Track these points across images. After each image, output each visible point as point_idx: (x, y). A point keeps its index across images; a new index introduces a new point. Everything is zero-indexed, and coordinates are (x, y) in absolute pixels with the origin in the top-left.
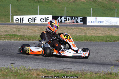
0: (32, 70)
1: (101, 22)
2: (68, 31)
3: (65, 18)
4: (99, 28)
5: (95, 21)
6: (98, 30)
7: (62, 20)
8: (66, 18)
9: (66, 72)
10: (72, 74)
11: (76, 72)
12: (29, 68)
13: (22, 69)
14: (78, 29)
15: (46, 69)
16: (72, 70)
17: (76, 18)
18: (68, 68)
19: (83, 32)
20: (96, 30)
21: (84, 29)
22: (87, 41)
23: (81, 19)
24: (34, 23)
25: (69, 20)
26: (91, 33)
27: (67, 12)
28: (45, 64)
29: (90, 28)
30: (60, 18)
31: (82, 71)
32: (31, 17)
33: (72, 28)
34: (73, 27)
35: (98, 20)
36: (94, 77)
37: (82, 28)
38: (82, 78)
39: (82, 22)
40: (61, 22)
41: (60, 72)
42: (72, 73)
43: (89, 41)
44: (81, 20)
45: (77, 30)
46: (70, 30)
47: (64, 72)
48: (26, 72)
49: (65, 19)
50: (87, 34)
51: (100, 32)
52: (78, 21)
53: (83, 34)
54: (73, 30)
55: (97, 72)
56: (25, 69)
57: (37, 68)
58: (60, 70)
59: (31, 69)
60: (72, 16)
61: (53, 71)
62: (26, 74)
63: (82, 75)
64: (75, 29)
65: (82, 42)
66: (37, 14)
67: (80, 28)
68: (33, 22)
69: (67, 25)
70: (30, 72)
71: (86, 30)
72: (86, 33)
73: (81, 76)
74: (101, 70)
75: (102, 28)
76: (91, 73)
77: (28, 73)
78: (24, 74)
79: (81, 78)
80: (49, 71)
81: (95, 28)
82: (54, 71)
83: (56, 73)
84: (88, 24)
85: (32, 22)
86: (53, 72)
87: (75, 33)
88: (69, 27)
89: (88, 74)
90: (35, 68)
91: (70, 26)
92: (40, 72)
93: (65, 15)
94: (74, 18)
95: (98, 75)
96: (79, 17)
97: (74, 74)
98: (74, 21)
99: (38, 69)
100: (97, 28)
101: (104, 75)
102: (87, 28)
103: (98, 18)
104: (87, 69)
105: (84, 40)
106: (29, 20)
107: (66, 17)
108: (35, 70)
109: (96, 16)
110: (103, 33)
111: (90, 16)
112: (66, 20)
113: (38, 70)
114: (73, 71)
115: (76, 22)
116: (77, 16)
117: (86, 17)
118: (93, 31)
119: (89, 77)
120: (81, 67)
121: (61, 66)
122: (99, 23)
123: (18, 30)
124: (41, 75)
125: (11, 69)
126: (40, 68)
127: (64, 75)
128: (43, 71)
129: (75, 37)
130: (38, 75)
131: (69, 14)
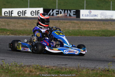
0: (25, 66)
1: (95, 16)
2: (61, 25)
3: (57, 11)
4: (93, 22)
5: (89, 14)
6: (92, 24)
7: (53, 13)
8: (58, 11)
9: (60, 69)
10: (67, 71)
11: (71, 69)
12: (22, 64)
13: (13, 66)
15: (39, 66)
16: (67, 67)
17: (69, 12)
18: (63, 65)
19: (77, 26)
20: (90, 24)
21: (77, 23)
22: (81, 35)
23: (74, 12)
24: (24, 16)
25: (61, 13)
26: (85, 28)
27: (59, 4)
29: (84, 22)
30: (51, 11)
31: (78, 68)
32: (21, 10)
33: (64, 22)
34: (66, 21)
36: (91, 74)
37: (75, 21)
38: (78, 75)
39: (75, 16)
41: (54, 69)
42: (67, 69)
43: (83, 35)
44: (74, 13)
45: (70, 24)
46: (62, 24)
47: (58, 68)
48: (18, 68)
50: (81, 29)
51: (95, 26)
52: (71, 15)
53: (77, 29)
54: (66, 24)
55: (93, 69)
56: (16, 66)
58: (54, 67)
59: (23, 65)
61: (47, 67)
62: (18, 71)
63: (78, 72)
64: (67, 22)
66: (27, 7)
67: (73, 22)
68: (23, 15)
69: (59, 19)
71: (79, 24)
72: (79, 27)
74: (98, 67)
75: (96, 22)
76: (87, 69)
77: (20, 69)
78: (16, 70)
80: (43, 67)
81: (89, 22)
82: (48, 67)
83: (51, 69)
84: (81, 17)
86: (47, 69)
87: (68, 27)
88: (61, 21)
89: (84, 70)
90: (27, 64)
91: (62, 19)
92: (33, 69)
93: (57, 8)
94: (66, 11)
95: (95, 71)
96: (72, 10)
97: (69, 71)
98: (67, 14)
99: (30, 65)
100: (91, 22)
102: (81, 21)
104: (82, 65)
105: (78, 35)
106: (18, 13)
107: (58, 10)
108: (27, 66)
109: (90, 9)
110: (97, 27)
111: (84, 9)
112: (58, 14)
113: (31, 66)
115: (69, 16)
116: (70, 9)
117: (79, 10)
118: (87, 25)
119: (85, 74)
120: (76, 63)
121: (54, 63)
122: (93, 16)
123: (7, 24)
124: (34, 72)
125: (2, 65)
126: (33, 64)
127: (58, 72)
128: (36, 67)
129: (68, 31)
130: (31, 71)
131: (61, 7)
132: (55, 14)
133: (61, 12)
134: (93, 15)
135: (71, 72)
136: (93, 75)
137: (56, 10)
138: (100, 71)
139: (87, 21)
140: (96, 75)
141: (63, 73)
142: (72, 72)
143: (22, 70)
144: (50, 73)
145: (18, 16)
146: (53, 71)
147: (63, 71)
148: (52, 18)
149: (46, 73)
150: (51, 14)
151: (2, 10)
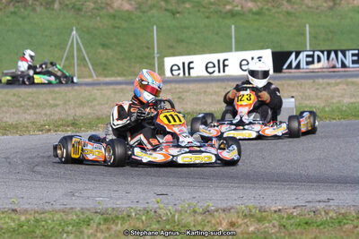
0: (217, 211)
2: (319, 92)
3: (308, 56)
7: (299, 62)
8: (312, 56)
9: (312, 214)
10: (331, 218)
11: (343, 211)
12: (208, 206)
13: (186, 212)
14: (347, 85)
15: (256, 208)
16: (330, 206)
17: (340, 55)
18: (320, 202)
23: (353, 55)
24: (222, 74)
25: (319, 60)
27: (314, 37)
28: (254, 192)
30: (293, 56)
32: (214, 57)
33: (329, 84)
34: (332, 81)
40: (298, 66)
41: (295, 214)
42: (331, 214)
44: (355, 58)
45: (345, 87)
46: (324, 88)
47: (306, 212)
48: (200, 218)
49: (310, 59)
52: (347, 63)
54: (333, 89)
56: (195, 212)
57: (229, 204)
58: (294, 208)
59: (213, 208)
60: (329, 48)
61: (275, 212)
62: (200, 224)
64: (337, 84)
66: (229, 49)
67: (353, 83)
68: (219, 72)
69: (314, 76)
70: (209, 218)
73: (356, 223)
77: (204, 221)
78: (192, 224)
79: (356, 227)
80: (265, 211)
82: (280, 210)
83: (285, 216)
85: (216, 74)
86: (276, 216)
87: (338, 97)
88: (321, 81)
90: (224, 205)
91: (323, 77)
92: (238, 217)
93: (308, 48)
94: (333, 55)
96: (349, 50)
97: (338, 218)
98: (335, 62)
99: (232, 208)
106: (207, 68)
107: (311, 53)
108: (224, 210)
112: (312, 62)
113: (232, 211)
114: (333, 210)
115: (340, 66)
116: (343, 48)
120: (357, 195)
121: (299, 196)
123: (179, 98)
124: (241, 225)
125: (155, 212)
126: (239, 205)
127: (306, 223)
128: (246, 212)
129: (338, 108)
130: (232, 224)
131: (319, 45)
132: (303, 65)
133: (319, 57)
135: (339, 222)
137: (306, 53)
141: (318, 224)
142: (345, 221)
143: (209, 222)
144: (284, 226)
145: (207, 74)
146: (292, 221)
147: (319, 219)
148: (297, 74)
149: (274, 226)
150: (294, 64)
151: (163, 61)
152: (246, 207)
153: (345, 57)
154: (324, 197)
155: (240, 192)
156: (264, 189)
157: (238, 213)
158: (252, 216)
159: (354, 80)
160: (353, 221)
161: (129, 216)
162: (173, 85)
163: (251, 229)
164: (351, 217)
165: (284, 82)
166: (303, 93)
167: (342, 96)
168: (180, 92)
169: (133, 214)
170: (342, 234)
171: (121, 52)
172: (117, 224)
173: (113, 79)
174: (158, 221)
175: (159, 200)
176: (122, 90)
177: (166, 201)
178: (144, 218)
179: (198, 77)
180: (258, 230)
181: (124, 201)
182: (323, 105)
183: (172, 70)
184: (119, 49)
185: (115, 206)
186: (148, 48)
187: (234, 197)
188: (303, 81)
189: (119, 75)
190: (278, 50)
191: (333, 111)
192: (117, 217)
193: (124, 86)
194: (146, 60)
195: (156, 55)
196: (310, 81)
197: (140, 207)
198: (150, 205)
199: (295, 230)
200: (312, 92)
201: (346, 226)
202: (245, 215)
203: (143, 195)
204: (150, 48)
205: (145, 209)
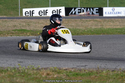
0: (42, 69)
1: (119, 13)
2: (83, 24)
3: (79, 10)
4: (117, 19)
5: (112, 11)
6: (116, 21)
7: (75, 12)
8: (81, 10)
9: (79, 71)
10: (86, 73)
11: (91, 70)
12: (39, 67)
13: (30, 69)
14: (94, 21)
15: (57, 68)
16: (86, 68)
17: (91, 10)
18: (82, 66)
19: (99, 25)
20: (113, 22)
21: (100, 21)
22: (104, 34)
23: (96, 10)
24: (45, 16)
25: (83, 11)
26: (108, 26)
27: (81, 2)
28: (57, 62)
29: (107, 19)
30: (73, 9)
31: (98, 69)
32: (42, 9)
33: (87, 21)
34: (88, 20)
35: (115, 11)
36: (111, 75)
37: (98, 19)
38: (98, 77)
39: (98, 14)
41: (72, 71)
42: (86, 71)
43: (105, 34)
44: (97, 11)
45: (93, 22)
46: (85, 22)
47: (77, 70)
48: (35, 72)
49: (80, 11)
50: (104, 27)
51: (118, 24)
52: (94, 13)
53: (100, 27)
54: (88, 23)
55: (114, 69)
56: (33, 69)
57: (47, 66)
58: (72, 68)
59: (40, 68)
60: (87, 7)
61: (65, 70)
62: (35, 74)
63: (98, 74)
64: (90, 21)
65: (98, 35)
66: (48, 6)
67: (96, 21)
68: (44, 15)
69: (81, 17)
70: (39, 72)
71: (102, 22)
72: (102, 25)
73: (96, 75)
74: (119, 67)
75: (120, 19)
76: (107, 70)
77: (37, 72)
78: (32, 74)
79: (96, 76)
80: (61, 69)
81: (112, 20)
82: (66, 69)
83: (69, 71)
84: (104, 15)
85: (43, 15)
86: (65, 71)
87: (90, 26)
88: (84, 19)
89: (104, 72)
90: (45, 67)
91: (85, 18)
92: (50, 71)
93: (79, 7)
94: (89, 9)
95: (116, 72)
96: (95, 8)
97: (89, 73)
98: (89, 12)
99: (48, 68)
100: (114, 20)
101: (122, 72)
102: (104, 19)
103: (115, 8)
104: (103, 66)
105: (100, 34)
106: (39, 13)
107: (80, 8)
108: (45, 69)
109: (114, 7)
110: (121, 25)
111: (107, 7)
112: (80, 12)
113: (48, 69)
114: (87, 70)
115: (91, 14)
116: (93, 7)
117: (102, 7)
118: (110, 23)
119: (105, 76)
120: (97, 64)
121: (74, 64)
122: (116, 14)
123: (28, 24)
124: (51, 75)
125: (18, 69)
126: (51, 67)
127: (77, 74)
128: (54, 70)
129: (90, 30)
130: (48, 74)
131: (83, 5)
132: (77, 13)
134: (116, 12)
135: (90, 74)
136: (113, 77)
137: (78, 8)
138: (121, 72)
139: (110, 19)
140: (116, 76)
141: (81, 75)
142: (92, 74)
143: (39, 73)
144: (68, 76)
145: (39, 16)
146: (71, 73)
147: (82, 73)
148: (74, 17)
149: (64, 75)
150: (73, 13)
151: (22, 10)
152: (54, 68)
153: (93, 10)
154: (84, 65)
155: (51, 62)
156: (61, 61)
157: (50, 70)
158: (56, 71)
159: (97, 19)
160: (95, 74)
161: (7, 70)
162: (26, 20)
163: (55, 76)
164: (94, 73)
165: (69, 19)
166: (77, 24)
167: (92, 25)
168: (28, 22)
169: (9, 69)
170: (90, 79)
171: (6, 6)
172: (2, 73)
173: (2, 16)
174: (19, 73)
175: (19, 64)
176: (6, 21)
177: (22, 65)
178: (13, 71)
179: (36, 17)
180: (58, 77)
181: (6, 64)
182: (84, 29)
183: (25, 14)
184: (5, 5)
185: (2, 66)
186: (16, 5)
187: (49, 64)
188: (77, 19)
189: (5, 15)
190: (67, 7)
191: (88, 31)
192: (3, 70)
193: (6, 19)
194: (15, 9)
195: (19, 8)
196: (80, 19)
197: (12, 67)
198: (16, 66)
199: (72, 77)
200: (80, 24)
201: (92, 76)
202: (53, 71)
203: (13, 62)
204: (17, 4)
205: (14, 68)
